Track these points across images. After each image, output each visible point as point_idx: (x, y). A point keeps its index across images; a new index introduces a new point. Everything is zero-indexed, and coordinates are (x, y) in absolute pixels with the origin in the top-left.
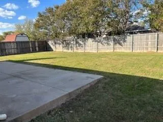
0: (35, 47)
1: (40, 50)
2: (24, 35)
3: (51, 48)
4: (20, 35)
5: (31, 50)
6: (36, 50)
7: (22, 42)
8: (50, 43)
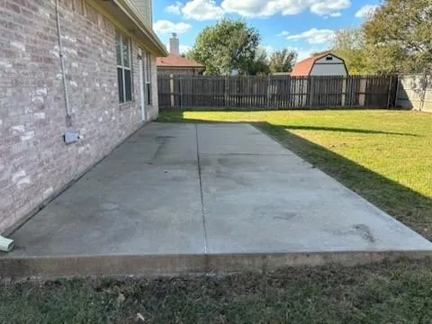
0: (358, 94)
1: (370, 105)
2: (334, 60)
3: (406, 99)
4: (324, 60)
5: (343, 101)
6: (357, 102)
7: (322, 79)
8: (407, 84)
